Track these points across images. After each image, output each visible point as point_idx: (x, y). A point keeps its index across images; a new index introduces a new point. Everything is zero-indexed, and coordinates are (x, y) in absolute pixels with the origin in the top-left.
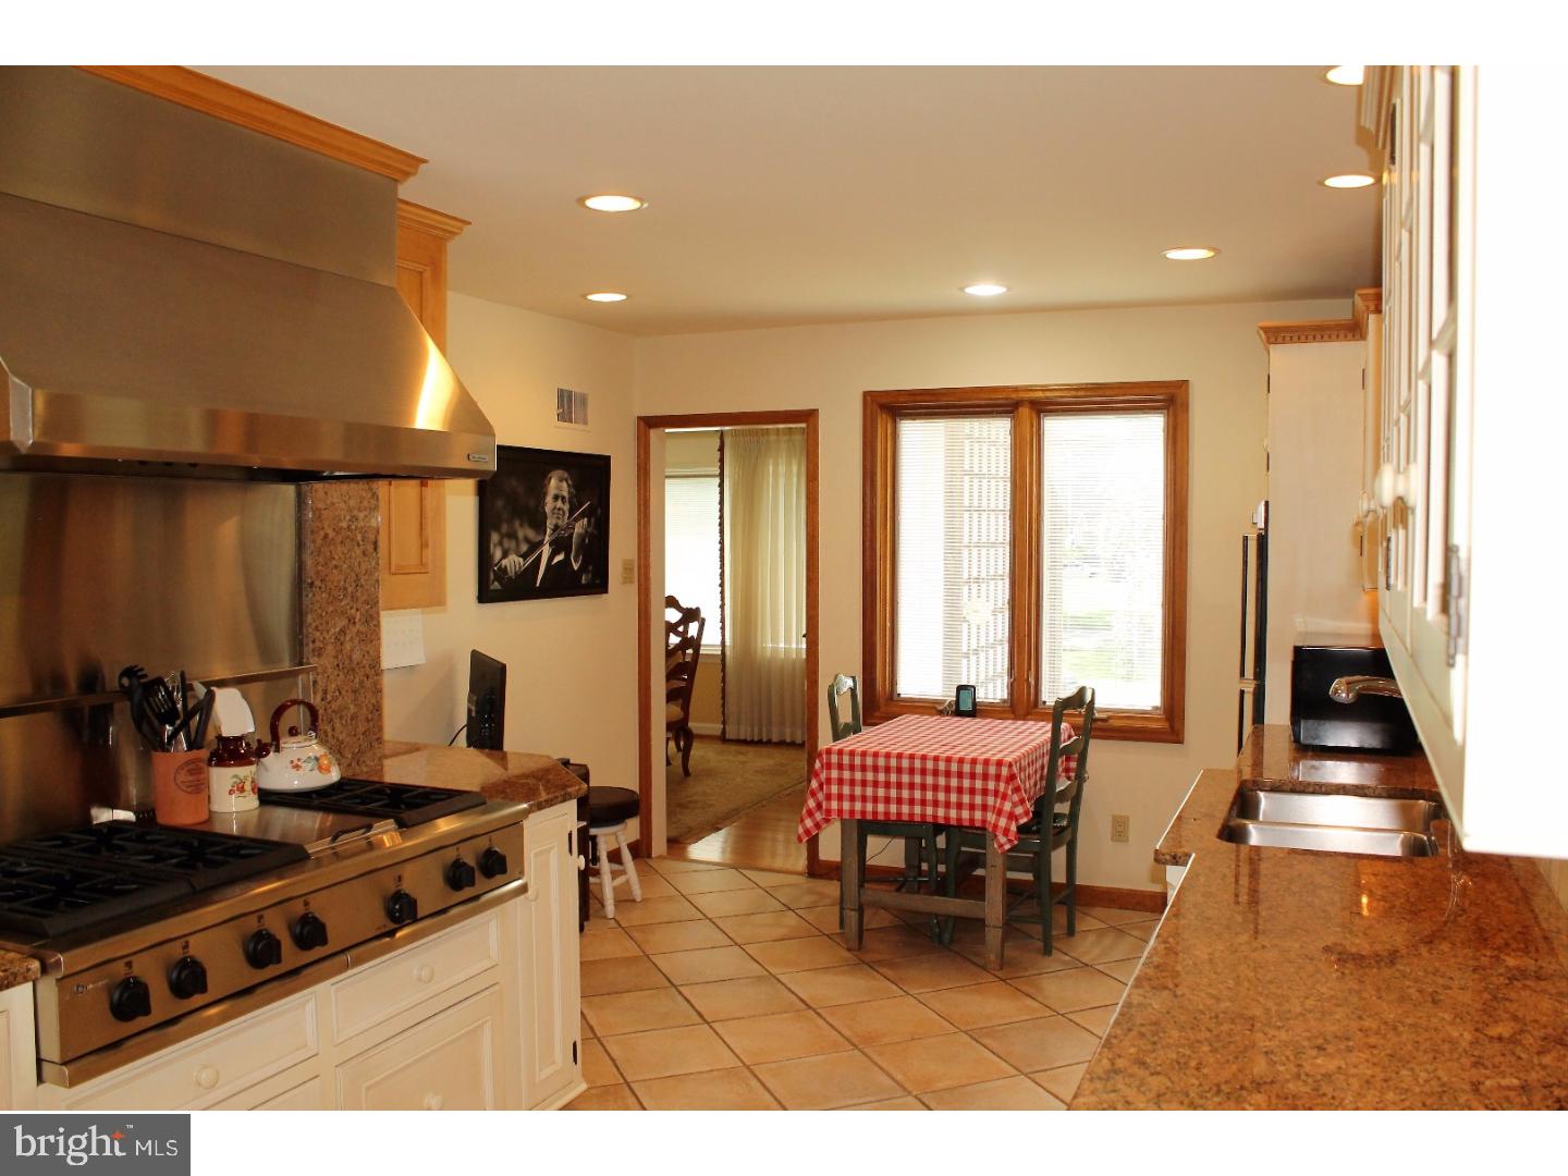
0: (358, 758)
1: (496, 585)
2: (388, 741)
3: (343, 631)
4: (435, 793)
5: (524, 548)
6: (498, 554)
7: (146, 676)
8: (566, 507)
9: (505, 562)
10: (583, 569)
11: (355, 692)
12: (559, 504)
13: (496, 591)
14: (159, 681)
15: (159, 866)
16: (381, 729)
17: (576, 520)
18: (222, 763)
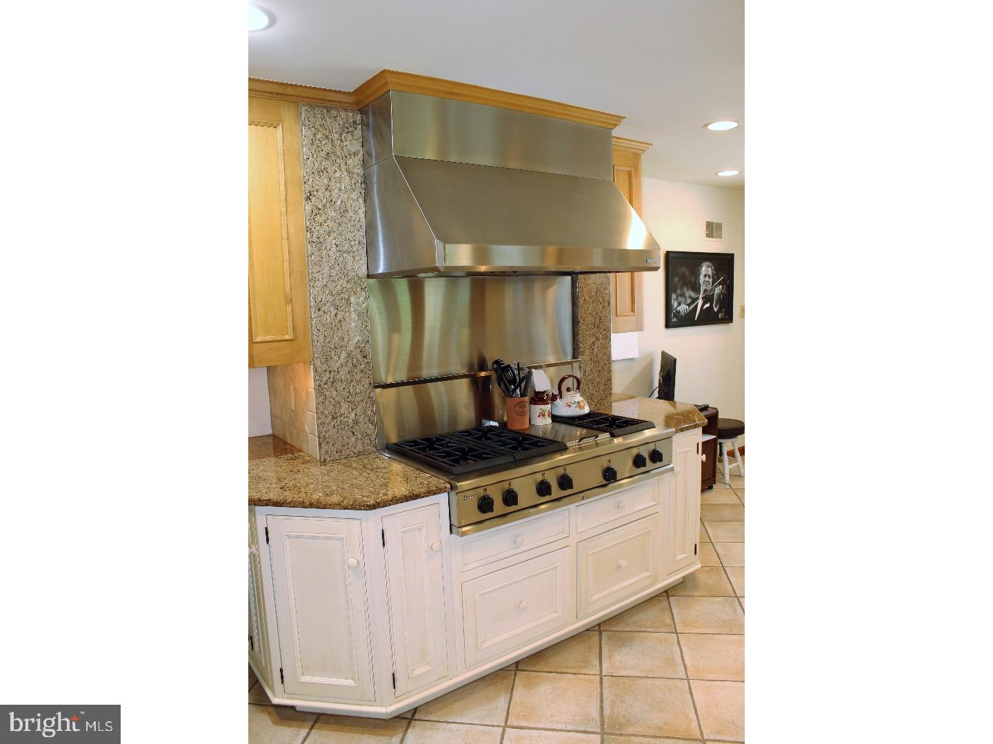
0: (600, 402)
1: (675, 320)
2: (615, 394)
3: (593, 343)
4: (631, 421)
5: (689, 301)
6: (675, 304)
7: (503, 364)
8: (711, 280)
9: (679, 308)
10: (719, 310)
11: (599, 371)
12: (707, 279)
13: (675, 322)
14: (509, 366)
15: (503, 448)
16: (611, 389)
17: (716, 287)
18: (535, 403)
